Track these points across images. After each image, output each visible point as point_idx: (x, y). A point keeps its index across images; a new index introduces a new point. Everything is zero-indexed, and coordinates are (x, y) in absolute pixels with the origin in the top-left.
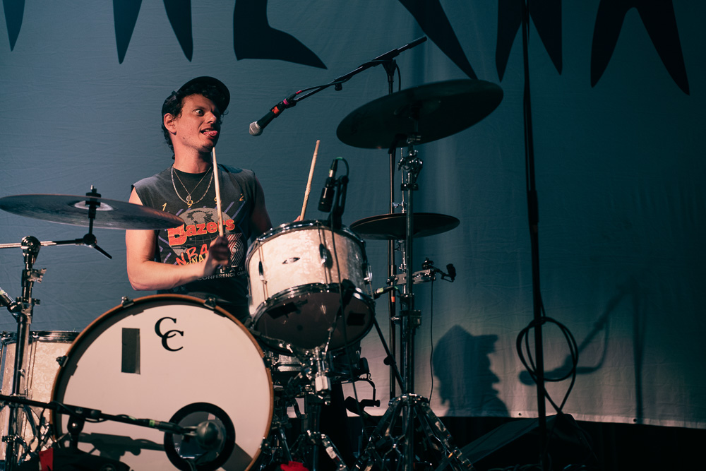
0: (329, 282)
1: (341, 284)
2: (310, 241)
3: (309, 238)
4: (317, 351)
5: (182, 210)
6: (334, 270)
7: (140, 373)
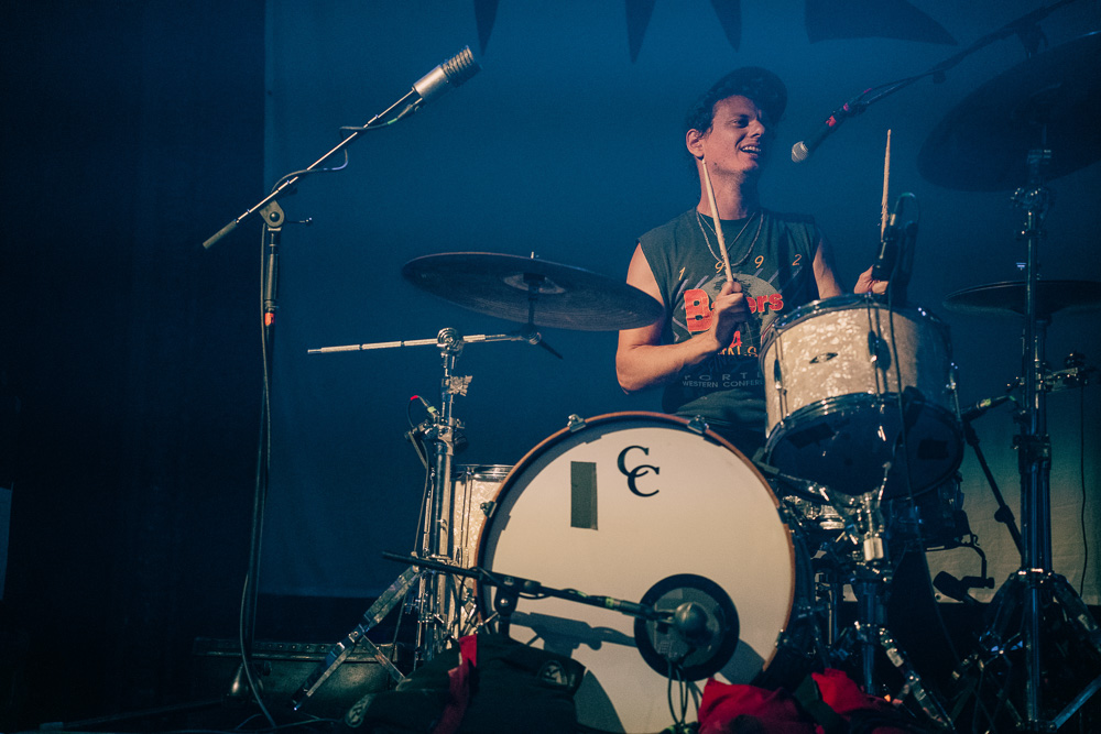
0: (882, 391)
1: (902, 395)
2: (855, 327)
3: (853, 322)
4: (867, 499)
5: (706, 277)
6: (892, 373)
7: (597, 529)
